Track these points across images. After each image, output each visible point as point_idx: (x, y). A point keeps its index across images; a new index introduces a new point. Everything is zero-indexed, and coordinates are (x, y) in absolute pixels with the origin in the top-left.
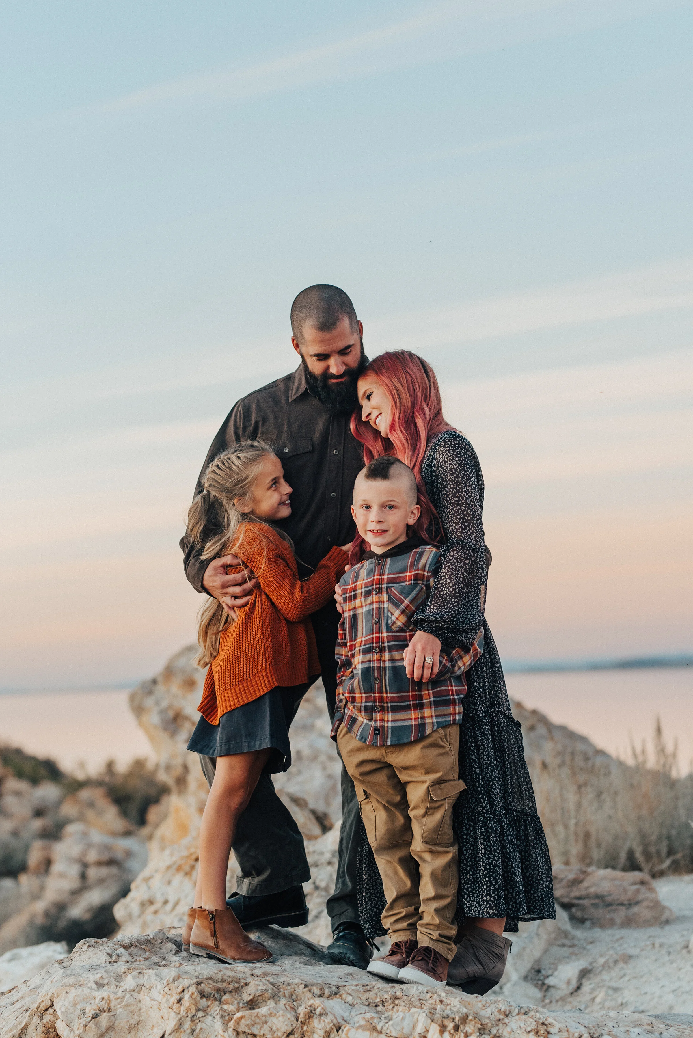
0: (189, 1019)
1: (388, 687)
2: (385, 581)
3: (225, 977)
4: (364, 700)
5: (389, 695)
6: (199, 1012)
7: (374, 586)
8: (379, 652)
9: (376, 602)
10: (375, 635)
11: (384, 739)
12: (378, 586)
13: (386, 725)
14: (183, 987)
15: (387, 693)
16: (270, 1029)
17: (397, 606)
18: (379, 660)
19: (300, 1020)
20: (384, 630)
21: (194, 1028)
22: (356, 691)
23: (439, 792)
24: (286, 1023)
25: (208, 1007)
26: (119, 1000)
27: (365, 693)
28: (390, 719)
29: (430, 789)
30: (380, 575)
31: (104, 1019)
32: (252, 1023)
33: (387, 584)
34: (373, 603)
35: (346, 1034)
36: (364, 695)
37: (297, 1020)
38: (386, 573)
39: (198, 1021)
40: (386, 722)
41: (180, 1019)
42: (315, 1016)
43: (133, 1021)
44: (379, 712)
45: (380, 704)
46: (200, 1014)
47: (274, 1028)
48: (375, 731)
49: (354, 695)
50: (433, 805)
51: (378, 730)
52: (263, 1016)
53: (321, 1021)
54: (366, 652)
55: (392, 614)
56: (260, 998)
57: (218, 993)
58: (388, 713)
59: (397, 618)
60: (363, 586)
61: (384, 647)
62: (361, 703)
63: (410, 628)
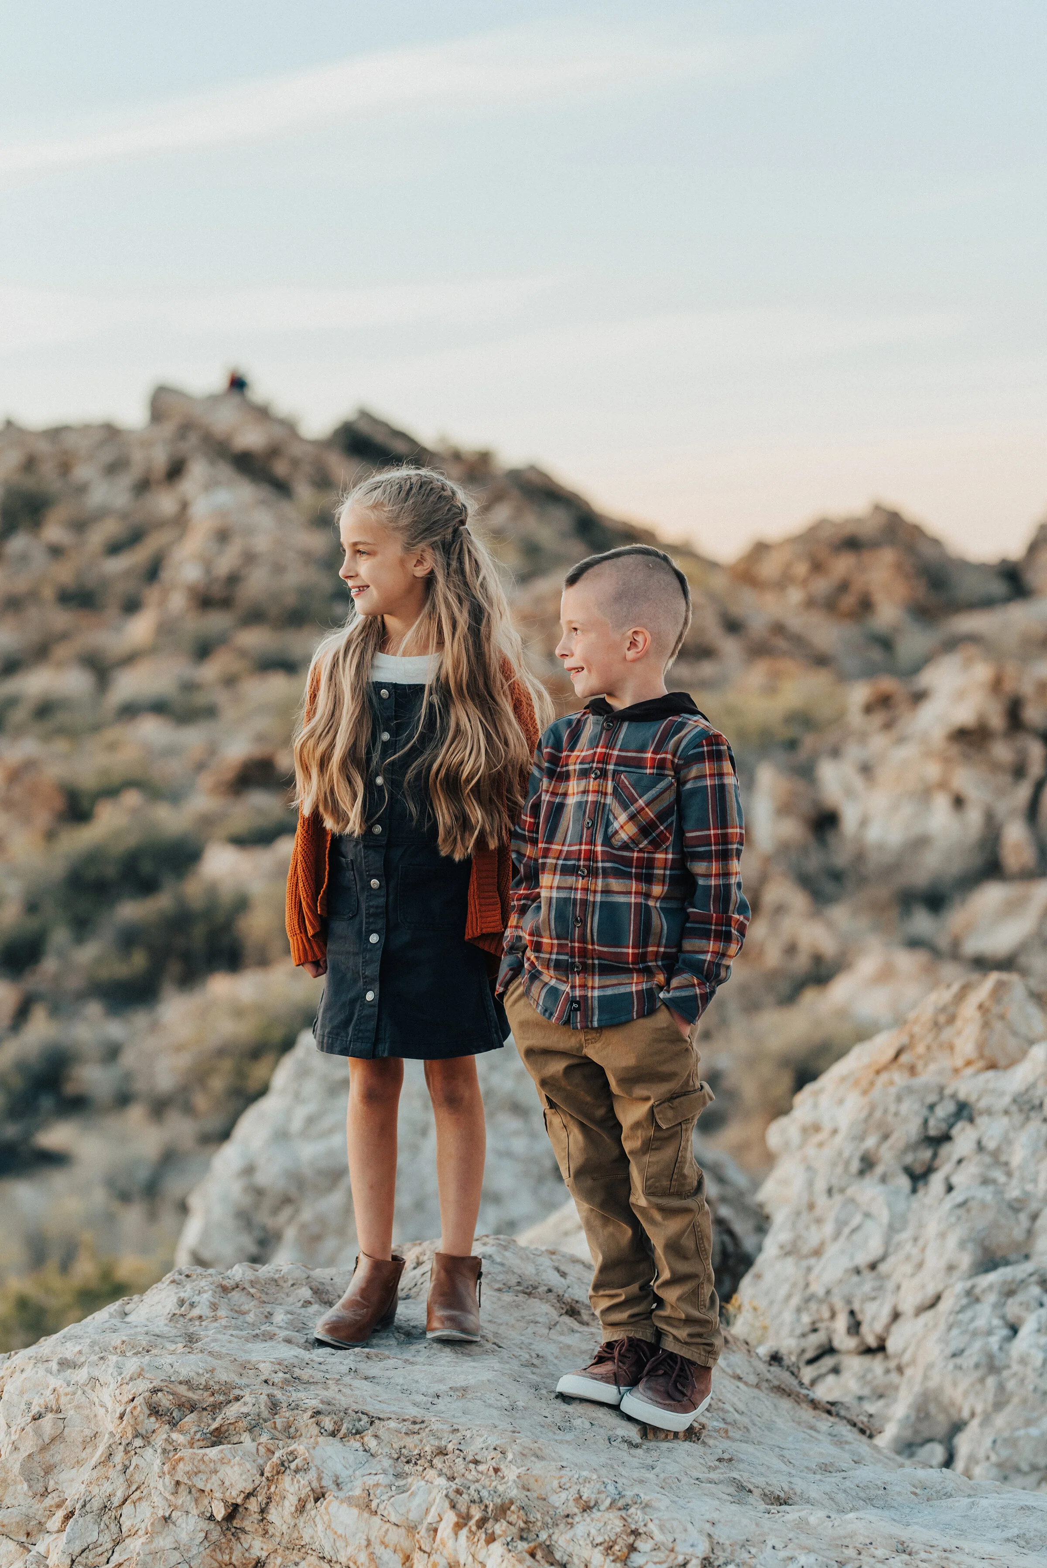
0: (121, 1448)
1: (595, 934)
2: (613, 761)
3: (211, 1383)
4: (555, 950)
5: (596, 947)
6: (136, 1439)
7: (595, 765)
8: (588, 876)
9: (594, 792)
10: (583, 847)
11: (587, 1018)
12: (600, 765)
13: (590, 995)
14: (134, 1394)
15: (593, 944)
16: (220, 1483)
17: (625, 808)
18: (585, 890)
19: (265, 1475)
20: (599, 841)
21: (127, 1463)
22: (543, 934)
23: (670, 1114)
24: (244, 1477)
25: (154, 1431)
26: (69, 1397)
27: (558, 938)
28: (597, 985)
29: (655, 1111)
30: (607, 748)
31: (47, 1421)
32: (195, 1470)
33: (616, 764)
34: (588, 791)
35: (326, 1508)
36: (555, 942)
37: (262, 1474)
38: (618, 747)
39: (133, 1452)
40: (590, 990)
41: (110, 1446)
42: (288, 1471)
43: (88, 1432)
44: (579, 973)
45: (581, 960)
46: (138, 1442)
47: (227, 1484)
48: (571, 1005)
49: (540, 940)
50: (660, 1134)
51: (578, 1003)
52: (211, 1461)
53: (295, 1480)
54: (567, 871)
55: (616, 818)
56: (232, 1427)
57: (180, 1410)
58: (593, 975)
59: (622, 827)
60: (579, 761)
61: (597, 868)
62: (551, 953)
63: (641, 846)
